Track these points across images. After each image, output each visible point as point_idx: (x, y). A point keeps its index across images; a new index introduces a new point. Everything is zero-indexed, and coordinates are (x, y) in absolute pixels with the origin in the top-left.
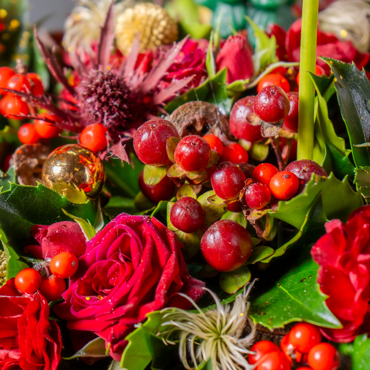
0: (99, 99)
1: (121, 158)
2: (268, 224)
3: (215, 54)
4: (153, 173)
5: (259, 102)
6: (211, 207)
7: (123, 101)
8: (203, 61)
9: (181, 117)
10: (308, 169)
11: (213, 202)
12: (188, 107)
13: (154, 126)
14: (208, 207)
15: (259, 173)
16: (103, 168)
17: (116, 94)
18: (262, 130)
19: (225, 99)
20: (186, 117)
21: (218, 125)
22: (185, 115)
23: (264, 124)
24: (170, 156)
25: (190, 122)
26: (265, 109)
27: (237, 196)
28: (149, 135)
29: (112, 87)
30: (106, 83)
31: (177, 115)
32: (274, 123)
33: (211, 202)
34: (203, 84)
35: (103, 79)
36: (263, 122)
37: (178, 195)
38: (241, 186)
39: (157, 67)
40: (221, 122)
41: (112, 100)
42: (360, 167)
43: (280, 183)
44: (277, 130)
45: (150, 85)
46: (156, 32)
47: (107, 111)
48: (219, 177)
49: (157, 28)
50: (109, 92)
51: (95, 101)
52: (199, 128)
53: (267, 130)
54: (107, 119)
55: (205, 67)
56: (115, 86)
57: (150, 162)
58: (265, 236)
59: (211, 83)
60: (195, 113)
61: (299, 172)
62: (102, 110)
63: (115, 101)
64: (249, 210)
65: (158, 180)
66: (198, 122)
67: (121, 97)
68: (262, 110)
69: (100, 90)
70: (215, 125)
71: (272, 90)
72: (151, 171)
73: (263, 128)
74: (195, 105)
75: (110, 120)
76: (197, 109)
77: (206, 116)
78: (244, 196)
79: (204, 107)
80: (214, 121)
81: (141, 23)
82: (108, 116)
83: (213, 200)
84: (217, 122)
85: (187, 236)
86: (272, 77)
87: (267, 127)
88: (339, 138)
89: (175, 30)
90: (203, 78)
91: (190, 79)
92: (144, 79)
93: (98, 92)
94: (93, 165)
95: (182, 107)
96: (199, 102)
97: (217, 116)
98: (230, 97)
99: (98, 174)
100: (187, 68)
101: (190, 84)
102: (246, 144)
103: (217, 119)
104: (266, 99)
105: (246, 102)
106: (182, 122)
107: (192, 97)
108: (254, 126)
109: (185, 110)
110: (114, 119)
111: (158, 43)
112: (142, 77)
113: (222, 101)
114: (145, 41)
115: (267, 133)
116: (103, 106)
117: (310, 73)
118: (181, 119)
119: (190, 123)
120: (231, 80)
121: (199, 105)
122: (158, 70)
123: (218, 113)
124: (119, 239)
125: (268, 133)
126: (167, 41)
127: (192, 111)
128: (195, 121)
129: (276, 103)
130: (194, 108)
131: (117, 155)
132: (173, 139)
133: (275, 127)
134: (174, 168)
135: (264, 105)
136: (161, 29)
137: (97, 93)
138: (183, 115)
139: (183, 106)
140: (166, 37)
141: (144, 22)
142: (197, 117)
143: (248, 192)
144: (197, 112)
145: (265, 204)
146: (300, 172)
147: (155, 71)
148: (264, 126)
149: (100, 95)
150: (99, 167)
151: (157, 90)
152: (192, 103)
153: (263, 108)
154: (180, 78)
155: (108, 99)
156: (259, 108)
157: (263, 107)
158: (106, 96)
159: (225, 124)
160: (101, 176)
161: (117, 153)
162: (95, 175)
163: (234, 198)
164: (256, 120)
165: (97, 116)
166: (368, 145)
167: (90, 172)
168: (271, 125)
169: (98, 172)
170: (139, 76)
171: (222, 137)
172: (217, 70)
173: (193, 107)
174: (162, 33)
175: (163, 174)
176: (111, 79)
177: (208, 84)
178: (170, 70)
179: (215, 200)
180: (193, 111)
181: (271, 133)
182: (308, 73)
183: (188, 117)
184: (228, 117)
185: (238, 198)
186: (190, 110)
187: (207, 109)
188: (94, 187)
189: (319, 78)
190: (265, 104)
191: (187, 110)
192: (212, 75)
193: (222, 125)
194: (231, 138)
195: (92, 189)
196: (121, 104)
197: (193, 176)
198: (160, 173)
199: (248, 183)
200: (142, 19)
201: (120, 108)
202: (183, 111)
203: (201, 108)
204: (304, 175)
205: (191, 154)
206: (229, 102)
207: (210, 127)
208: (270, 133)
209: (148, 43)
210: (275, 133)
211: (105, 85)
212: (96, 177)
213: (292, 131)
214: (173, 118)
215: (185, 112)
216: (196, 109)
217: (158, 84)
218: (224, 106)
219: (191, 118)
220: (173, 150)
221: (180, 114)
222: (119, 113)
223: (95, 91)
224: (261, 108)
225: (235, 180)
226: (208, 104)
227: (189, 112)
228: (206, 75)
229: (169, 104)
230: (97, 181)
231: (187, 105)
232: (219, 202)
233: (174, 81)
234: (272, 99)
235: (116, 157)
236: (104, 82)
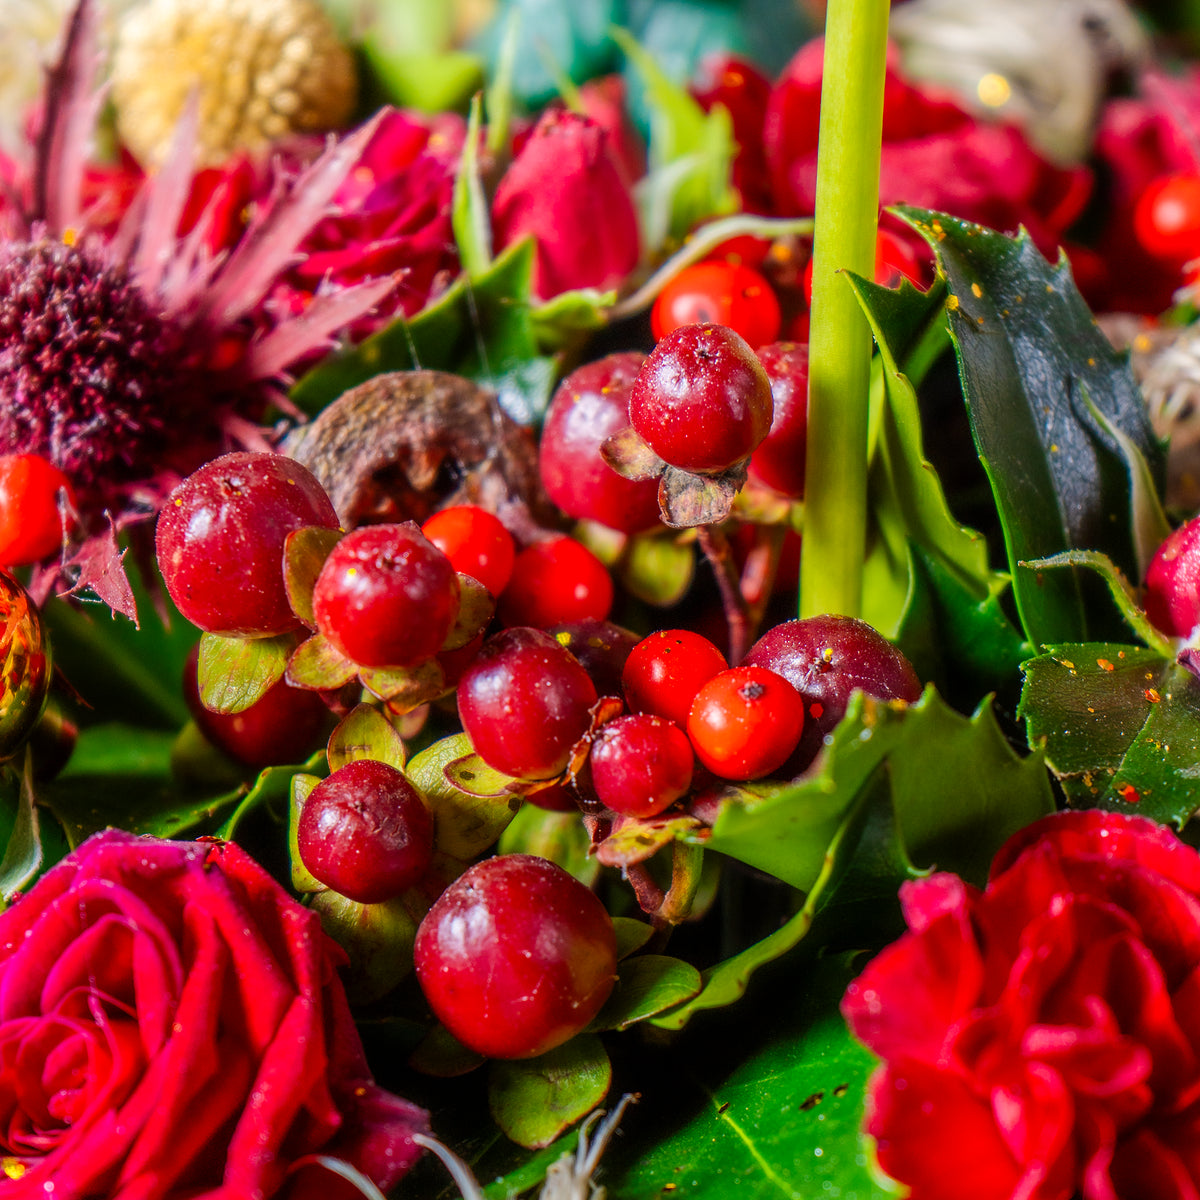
0: (29, 361)
1: (109, 601)
2: (680, 870)
3: (490, 181)
4: (234, 662)
5: (653, 390)
6: (459, 799)
7: (127, 368)
8: (444, 211)
9: (350, 434)
10: (842, 657)
11: (469, 783)
12: (380, 394)
13: (236, 482)
14: (447, 800)
15: (650, 670)
16: (38, 633)
17: (99, 339)
18: (662, 496)
19: (526, 358)
20: (371, 435)
21: (498, 466)
22: (366, 427)
23: (670, 475)
24: (296, 605)
25: (385, 453)
26: (675, 420)
27: (560, 765)
28: (216, 519)
29: (80, 311)
30: (56, 297)
31: (336, 426)
32: (710, 471)
33: (461, 781)
34: (441, 300)
35: (49, 281)
36: (666, 467)
37: (334, 749)
38: (575, 725)
39: (264, 230)
40: (507, 454)
41: (83, 364)
42: (1044, 646)
43: (729, 718)
44: (722, 498)
46: (266, 84)
47: (63, 408)
48: (491, 688)
49: (273, 65)
50: (69, 330)
51: (16, 369)
52: (422, 476)
53: (682, 497)
54: (65, 437)
55: (449, 233)
56: (92, 311)
57: (224, 625)
58: (671, 913)
59: (471, 299)
60: (405, 420)
61: (804, 669)
62: (44, 403)
63: (92, 369)
64: (604, 814)
65: (255, 693)
66: (420, 453)
67: (116, 351)
68: (663, 423)
69: (33, 325)
70: (485, 466)
71: (704, 343)
72: (224, 654)
73: (666, 489)
74: (407, 386)
75: (75, 442)
76: (415, 404)
77: (449, 429)
78: (588, 766)
79: (442, 394)
80: (482, 451)
81: (207, 50)
82: (66, 425)
83: (468, 776)
84: (493, 453)
85: (365, 913)
86: (711, 274)
87: (684, 487)
88: (964, 530)
89: (344, 76)
90: (440, 278)
91: (388, 284)
92: (215, 277)
93: (27, 332)
95: (357, 396)
96: (422, 376)
97: (493, 430)
98: (546, 350)
99: (19, 660)
100: (377, 237)
101: (386, 306)
102: (605, 541)
103: (492, 443)
104: (678, 380)
105: (605, 380)
106: (356, 455)
107: (395, 356)
108: (632, 482)
109: (367, 406)
110: (91, 437)
111: (276, 125)
112: (207, 267)
113: (512, 367)
114: (226, 116)
115: (684, 510)
116: (45, 385)
117: (854, 276)
118: (350, 443)
119: (385, 459)
120: (550, 287)
121: (422, 388)
122: (270, 240)
123: (498, 419)
124: (92, 935)
125: (688, 509)
126: (310, 118)
127: (394, 409)
128: (405, 450)
129: (716, 394)
130: (404, 397)
131: (94, 587)
132: (311, 538)
133: (712, 488)
134: (315, 652)
135: (671, 405)
136: (286, 71)
137: (21, 339)
138: (359, 425)
139: (360, 389)
140: (308, 103)
141: (221, 42)
142: (413, 434)
143: (603, 752)
144: (414, 416)
145: (670, 797)
146: (808, 670)
147: (253, 246)
148: (673, 483)
149: (35, 345)
150: (22, 632)
152: (394, 379)
153: (667, 416)
154: (350, 276)
155: (67, 360)
156: (650, 416)
157: (668, 410)
158: (58, 346)
159: (522, 459)
160: (33, 667)
161: (96, 578)
162: (10, 666)
163: (548, 773)
164: (640, 460)
165: (23, 425)
166: (1076, 561)
168: (697, 480)
169: (21, 653)
170: (195, 262)
171: (510, 514)
172: (497, 245)
173: (398, 394)
174: (294, 87)
175: (272, 670)
176: (78, 282)
177: (461, 303)
178: (317, 240)
179: (477, 773)
180: (399, 412)
181: (697, 509)
182: (847, 276)
183: (379, 436)
184: (534, 434)
185: (563, 774)
186: (388, 408)
187: (454, 402)
189: (890, 294)
190: (673, 399)
191: (374, 407)
192: (479, 265)
193: (511, 466)
194: (545, 514)
196: (118, 380)
197: (383, 684)
198: (261, 666)
199: (604, 715)
200: (214, 32)
201: (115, 396)
202: (359, 411)
203: (430, 399)
204: (823, 680)
205: (376, 603)
206: (541, 371)
207: (465, 473)
208: (695, 510)
209: (238, 126)
210: (714, 510)
211: (53, 307)
212: (11, 675)
213: (784, 494)
214: (320, 439)
215: (368, 412)
216: (409, 401)
217: (269, 294)
218: (524, 387)
219: (392, 438)
220: (309, 579)
221: (346, 423)
222: (110, 414)
223: (17, 326)
224: (660, 414)
225: (552, 699)
226: (460, 383)
227: (383, 413)
228: (453, 264)
229: (310, 376)
230: (15, 687)
231: (377, 389)
232: (490, 783)
233: (326, 288)
234: (702, 382)
235: (93, 595)
236: (52, 295)
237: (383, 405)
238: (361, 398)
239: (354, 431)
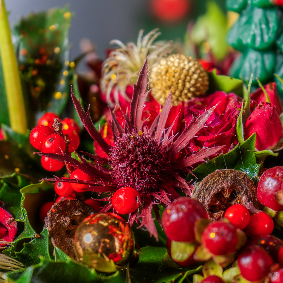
0: (130, 165)
1: (150, 230)
3: (245, 117)
7: (154, 166)
8: (233, 126)
9: (209, 185)
12: (217, 175)
17: (148, 160)
19: (253, 163)
20: (214, 186)
21: (246, 193)
22: (213, 184)
24: (197, 237)
29: (143, 154)
31: (206, 183)
33: (236, 280)
34: (232, 150)
35: (135, 146)
40: (248, 189)
41: (143, 166)
45: (181, 145)
47: (138, 176)
50: (140, 157)
51: (127, 166)
52: (227, 196)
54: (138, 183)
56: (146, 153)
59: (240, 149)
60: (223, 182)
63: (146, 167)
65: (186, 256)
66: (227, 190)
67: (152, 163)
69: (131, 157)
70: (243, 193)
74: (224, 173)
75: (141, 184)
76: (225, 178)
77: (234, 184)
79: (232, 175)
80: (242, 189)
82: (139, 181)
83: (239, 280)
84: (245, 189)
93: (130, 158)
96: (227, 170)
97: (245, 184)
99: (127, 243)
101: (219, 152)
102: (272, 211)
103: (245, 187)
105: (274, 174)
106: (211, 191)
109: (214, 178)
110: (144, 183)
111: (190, 95)
113: (250, 165)
116: (134, 170)
118: (210, 188)
119: (218, 191)
121: (227, 173)
123: (246, 181)
127: (220, 179)
128: (223, 189)
131: (146, 225)
136: (193, 82)
137: (128, 160)
139: (212, 174)
140: (197, 89)
141: (177, 75)
142: (225, 185)
144: (225, 181)
149: (132, 161)
150: (128, 236)
152: (221, 171)
155: (139, 165)
158: (137, 162)
159: (252, 190)
160: (131, 244)
161: (146, 223)
163: (260, 281)
165: (128, 180)
167: (120, 242)
169: (128, 241)
170: (170, 135)
171: (248, 205)
172: (246, 136)
173: (221, 175)
174: (194, 86)
176: (143, 146)
177: (237, 150)
180: (222, 180)
183: (217, 186)
185: (263, 282)
187: (235, 177)
191: (216, 179)
192: (242, 140)
193: (249, 192)
195: (122, 258)
196: (152, 170)
201: (151, 173)
202: (212, 179)
203: (230, 176)
206: (257, 167)
207: (238, 195)
211: (137, 152)
212: (125, 246)
214: (202, 187)
215: (214, 180)
216: (224, 177)
218: (253, 171)
219: (220, 186)
221: (209, 183)
222: (150, 178)
223: (127, 157)
227: (217, 180)
228: (235, 139)
230: (126, 249)
233: (204, 147)
236: (136, 149)
237: (218, 178)
238: (212, 176)
239: (211, 184)
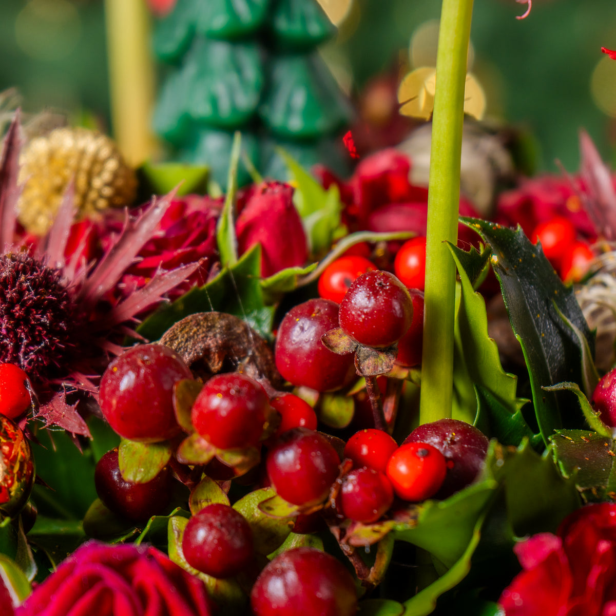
0: (9, 312)
1: (69, 429)
2: (381, 554)
4: (141, 457)
5: (355, 304)
6: (262, 523)
7: (58, 316)
8: (212, 233)
9: (179, 344)
10: (460, 437)
11: (271, 512)
12: (193, 323)
13: (146, 358)
14: (257, 524)
15: (361, 449)
16: (29, 450)
17: (45, 300)
18: (356, 362)
19: (259, 309)
20: (190, 344)
21: (253, 360)
22: (187, 341)
23: (360, 351)
24: (181, 420)
25: (198, 353)
26: (368, 318)
27: (324, 497)
28: (138, 376)
29: (35, 285)
30: (23, 278)
31: (172, 340)
32: (382, 346)
33: (267, 511)
34: (214, 279)
35: (17, 272)
36: (357, 346)
37: (192, 501)
38: (332, 475)
39: (117, 247)
40: (257, 354)
41: (37, 314)
42: (555, 430)
43: (409, 467)
44: (388, 361)
45: (103, 284)
46: (97, 183)
47: (27, 338)
48: (287, 458)
49: (99, 174)
50: (29, 296)
51: (2, 316)
52: (216, 365)
53: (367, 362)
54: (26, 354)
55: (215, 244)
56: (40, 285)
58: (374, 579)
59: (232, 276)
60: (206, 336)
61: (441, 444)
62: (16, 334)
63: (43, 314)
64: (343, 525)
65: (154, 472)
66: (214, 353)
67: (53, 306)
68: (361, 321)
70: (247, 360)
71: (380, 279)
72: (134, 453)
73: (358, 358)
74: (206, 319)
75: (32, 356)
76: (210, 328)
77: (229, 340)
78: (340, 496)
79: (223, 323)
80: (245, 352)
81: (66, 166)
82: (27, 346)
83: (270, 509)
84: (250, 353)
85: (217, 586)
87: (368, 357)
88: (508, 374)
90: (215, 266)
91: (196, 266)
92: (90, 273)
94: (11, 446)
95: (181, 324)
96: (212, 314)
97: (249, 342)
98: (269, 304)
99: (22, 465)
100: (179, 247)
101: (192, 277)
102: (308, 395)
103: (250, 348)
104: (369, 298)
105: (311, 310)
106: (183, 355)
107: (196, 304)
108: (340, 355)
109: (187, 330)
110: (37, 353)
111: (102, 204)
112: (84, 270)
113: (253, 311)
114: (76, 200)
115: (369, 368)
116: (17, 325)
117: (450, 244)
118: (180, 349)
119: (198, 356)
120: (268, 271)
121: (213, 320)
122: (121, 252)
123: (251, 336)
125: (371, 367)
126: (118, 200)
127: (201, 331)
128: (207, 351)
129: (388, 304)
130: (205, 324)
131: (58, 424)
132: (187, 385)
133: (382, 356)
134: (191, 445)
135: (365, 311)
136: (106, 176)
137: (4, 301)
138: (184, 340)
139: (183, 321)
140: (118, 192)
141: (73, 162)
142: (211, 342)
143: (349, 488)
144: (211, 334)
145: (384, 509)
146: (443, 444)
147: (112, 255)
148: (362, 355)
149: (12, 303)
150: (22, 449)
151: (118, 294)
152: (200, 316)
153: (363, 316)
154: (170, 266)
155: (28, 312)
156: (354, 318)
157: (364, 314)
158: (24, 304)
159: (264, 356)
160: (28, 470)
161: (57, 419)
162: (17, 468)
163: (318, 502)
164: (342, 342)
166: (566, 387)
167: (6, 461)
168: (374, 353)
169: (22, 460)
170: (79, 266)
171: (262, 383)
172: (240, 251)
173: (202, 323)
174: (109, 184)
175: (162, 459)
176: (33, 270)
177: (226, 278)
179: (274, 507)
180: (203, 332)
181: (376, 367)
182: (448, 244)
183: (194, 344)
184: (269, 345)
185: (327, 500)
186: (198, 330)
187: (229, 327)
188: (13, 494)
189: (466, 254)
190: (367, 308)
191: (191, 330)
192: (231, 259)
193: (259, 360)
194: (278, 384)
195: (11, 497)
196: (55, 320)
197: (231, 459)
198: (156, 458)
199: (347, 469)
200: (67, 157)
201: (52, 331)
202: (183, 332)
203: (218, 325)
204: (452, 449)
206: (267, 313)
207: (239, 363)
208: (374, 367)
209: (82, 206)
210: (384, 367)
211: (21, 284)
212: (17, 473)
213: (406, 365)
215: (187, 333)
216: (208, 327)
217: (121, 280)
218: (259, 321)
219: (201, 345)
221: (177, 338)
222: (50, 339)
223: (2, 295)
224: (359, 316)
225: (319, 462)
226: (232, 317)
227: (195, 333)
228: (219, 260)
230: (19, 480)
231: (191, 321)
232: (284, 510)
233: (159, 272)
234: (381, 299)
235: (58, 427)
236: (20, 277)
237: (195, 329)
238: (183, 326)
239: (182, 342)
